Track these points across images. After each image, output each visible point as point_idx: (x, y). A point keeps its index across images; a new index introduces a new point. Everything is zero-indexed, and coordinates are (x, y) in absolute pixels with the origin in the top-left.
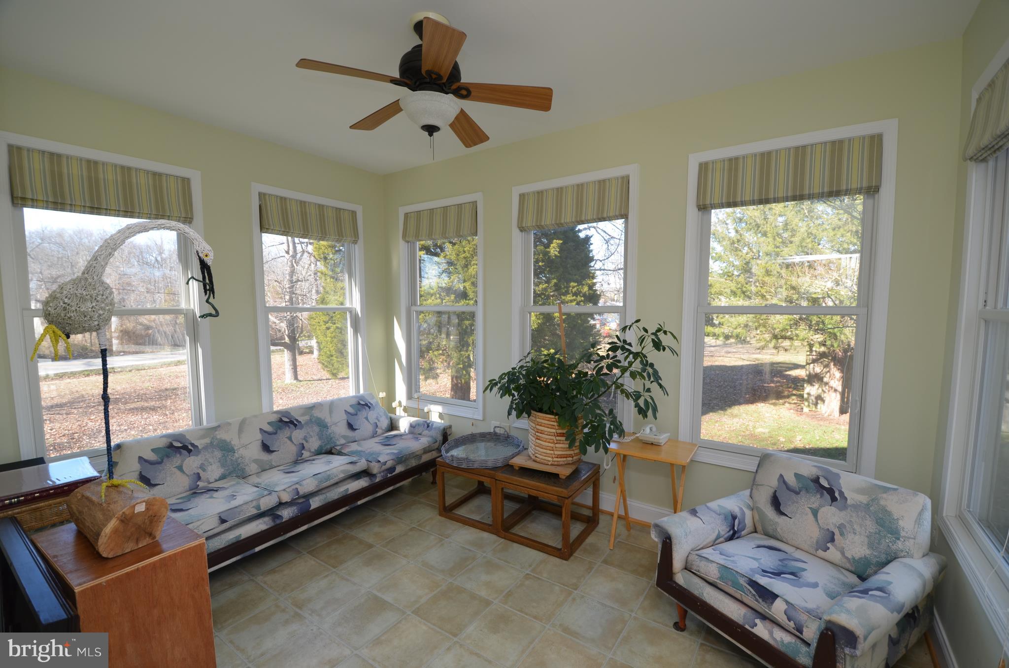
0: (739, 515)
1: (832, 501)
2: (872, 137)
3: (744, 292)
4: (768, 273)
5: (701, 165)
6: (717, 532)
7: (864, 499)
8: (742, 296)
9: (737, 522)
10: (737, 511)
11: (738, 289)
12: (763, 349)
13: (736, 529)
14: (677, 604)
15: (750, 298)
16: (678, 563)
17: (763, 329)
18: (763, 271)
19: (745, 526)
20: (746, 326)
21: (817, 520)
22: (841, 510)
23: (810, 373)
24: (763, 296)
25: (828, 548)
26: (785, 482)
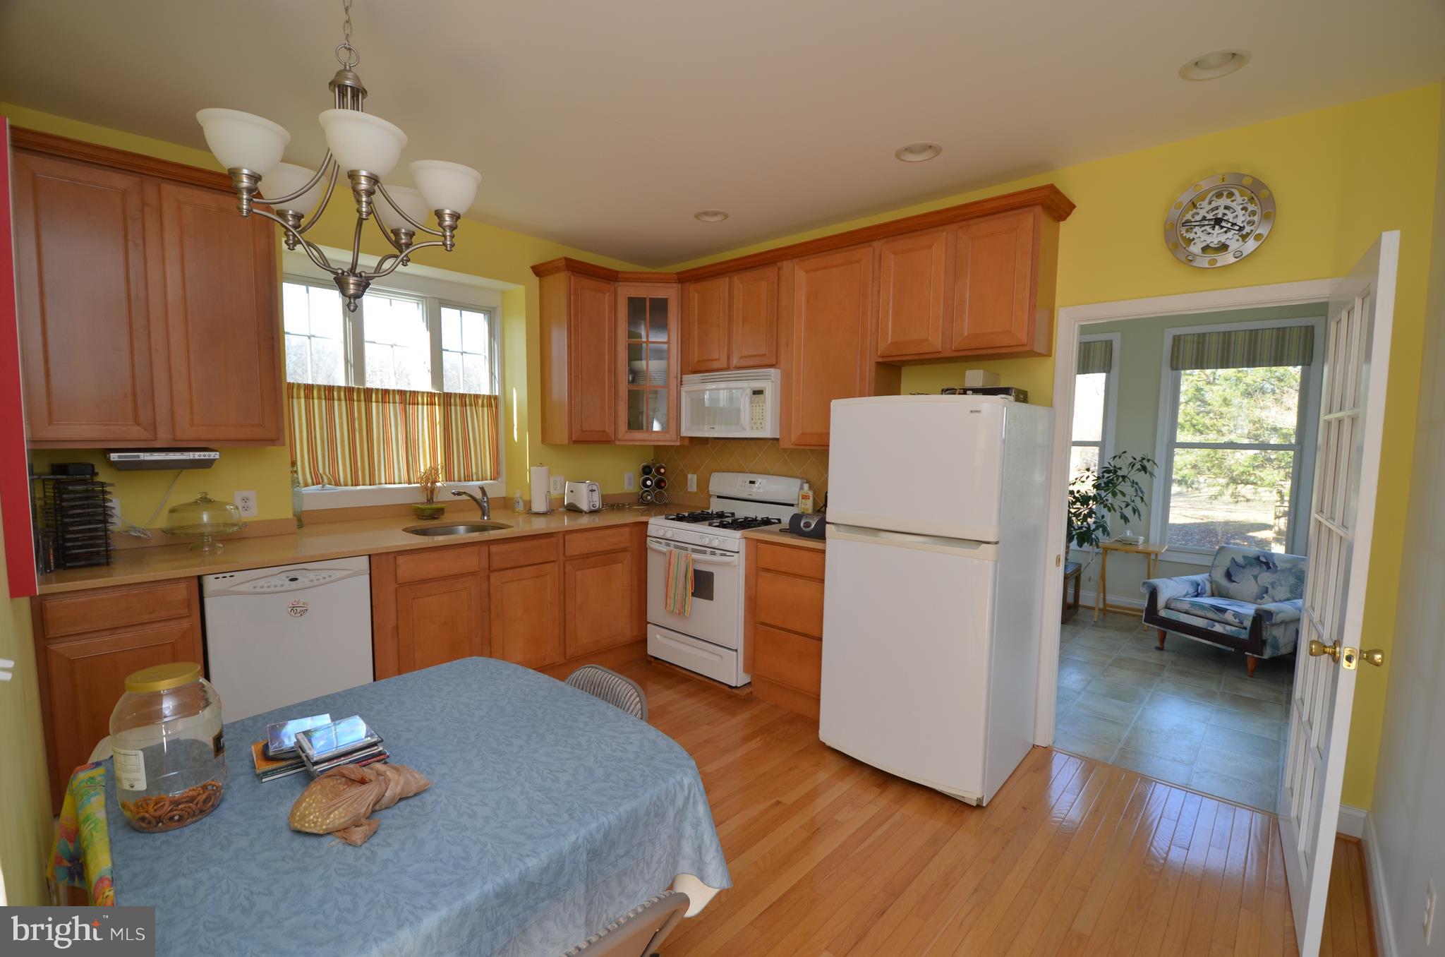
0: (1201, 583)
1: (1268, 569)
2: (1307, 327)
3: (1194, 426)
4: (1226, 402)
5: (1174, 337)
6: (1186, 591)
7: (1288, 566)
8: (1192, 429)
9: (1200, 588)
10: (1200, 582)
11: (1186, 421)
12: (1216, 498)
13: (1199, 591)
14: (1159, 630)
15: (1201, 433)
16: (1161, 603)
17: (1217, 471)
18: (1220, 400)
19: (1206, 591)
20: (1194, 467)
21: (1257, 582)
22: (1273, 573)
23: (1280, 529)
24: (1219, 431)
25: (1264, 597)
26: (1235, 562)
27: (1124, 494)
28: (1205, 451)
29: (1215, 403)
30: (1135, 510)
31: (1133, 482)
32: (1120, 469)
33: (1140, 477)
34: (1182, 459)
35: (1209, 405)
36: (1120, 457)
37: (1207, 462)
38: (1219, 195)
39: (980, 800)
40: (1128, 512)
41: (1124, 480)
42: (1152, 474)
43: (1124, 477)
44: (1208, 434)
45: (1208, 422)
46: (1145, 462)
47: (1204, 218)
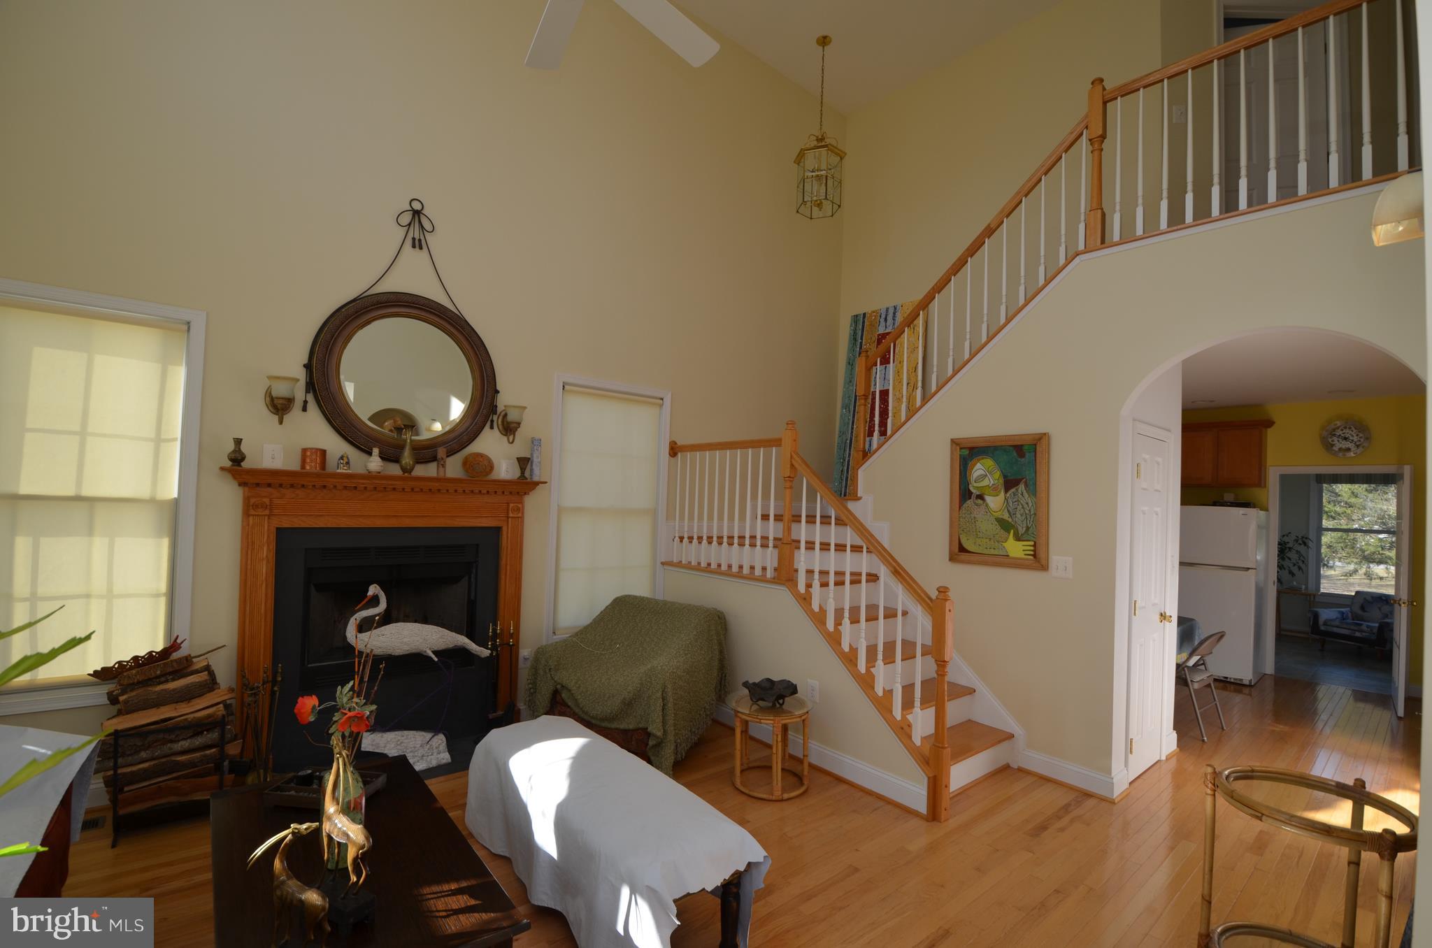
0: (1346, 613)
6: (1336, 617)
9: (1345, 615)
13: (1344, 617)
14: (1320, 638)
19: (1349, 617)
27: (1290, 559)
28: (1340, 534)
29: (1344, 494)
30: (1300, 568)
31: (1297, 551)
32: (1288, 543)
33: (1302, 549)
34: (1326, 539)
35: (1339, 495)
36: (1287, 536)
37: (1340, 543)
38: (1345, 428)
39: (1250, 681)
40: (1295, 570)
41: (1290, 550)
42: (1308, 547)
43: (1290, 548)
44: (1340, 520)
45: (1338, 509)
46: (1304, 539)
47: (1340, 435)
